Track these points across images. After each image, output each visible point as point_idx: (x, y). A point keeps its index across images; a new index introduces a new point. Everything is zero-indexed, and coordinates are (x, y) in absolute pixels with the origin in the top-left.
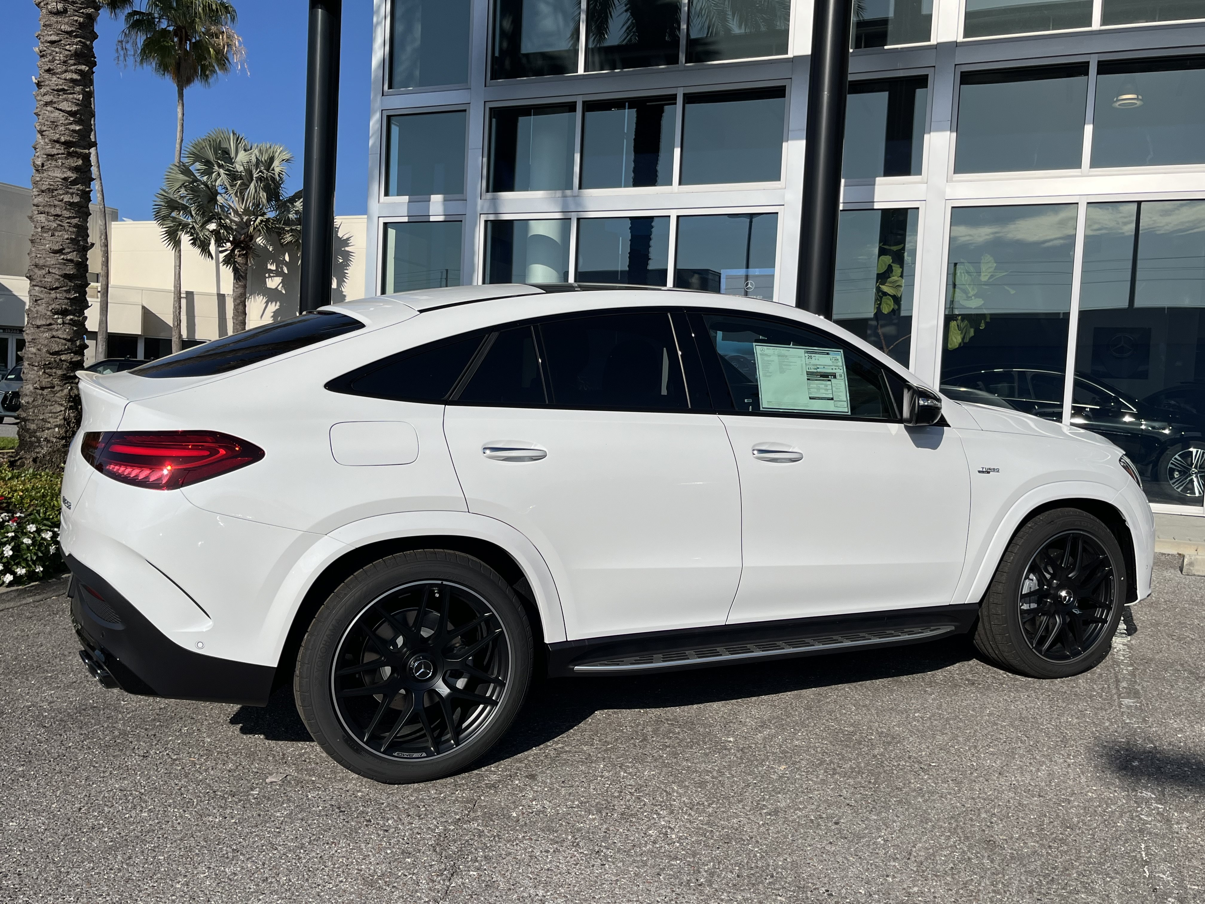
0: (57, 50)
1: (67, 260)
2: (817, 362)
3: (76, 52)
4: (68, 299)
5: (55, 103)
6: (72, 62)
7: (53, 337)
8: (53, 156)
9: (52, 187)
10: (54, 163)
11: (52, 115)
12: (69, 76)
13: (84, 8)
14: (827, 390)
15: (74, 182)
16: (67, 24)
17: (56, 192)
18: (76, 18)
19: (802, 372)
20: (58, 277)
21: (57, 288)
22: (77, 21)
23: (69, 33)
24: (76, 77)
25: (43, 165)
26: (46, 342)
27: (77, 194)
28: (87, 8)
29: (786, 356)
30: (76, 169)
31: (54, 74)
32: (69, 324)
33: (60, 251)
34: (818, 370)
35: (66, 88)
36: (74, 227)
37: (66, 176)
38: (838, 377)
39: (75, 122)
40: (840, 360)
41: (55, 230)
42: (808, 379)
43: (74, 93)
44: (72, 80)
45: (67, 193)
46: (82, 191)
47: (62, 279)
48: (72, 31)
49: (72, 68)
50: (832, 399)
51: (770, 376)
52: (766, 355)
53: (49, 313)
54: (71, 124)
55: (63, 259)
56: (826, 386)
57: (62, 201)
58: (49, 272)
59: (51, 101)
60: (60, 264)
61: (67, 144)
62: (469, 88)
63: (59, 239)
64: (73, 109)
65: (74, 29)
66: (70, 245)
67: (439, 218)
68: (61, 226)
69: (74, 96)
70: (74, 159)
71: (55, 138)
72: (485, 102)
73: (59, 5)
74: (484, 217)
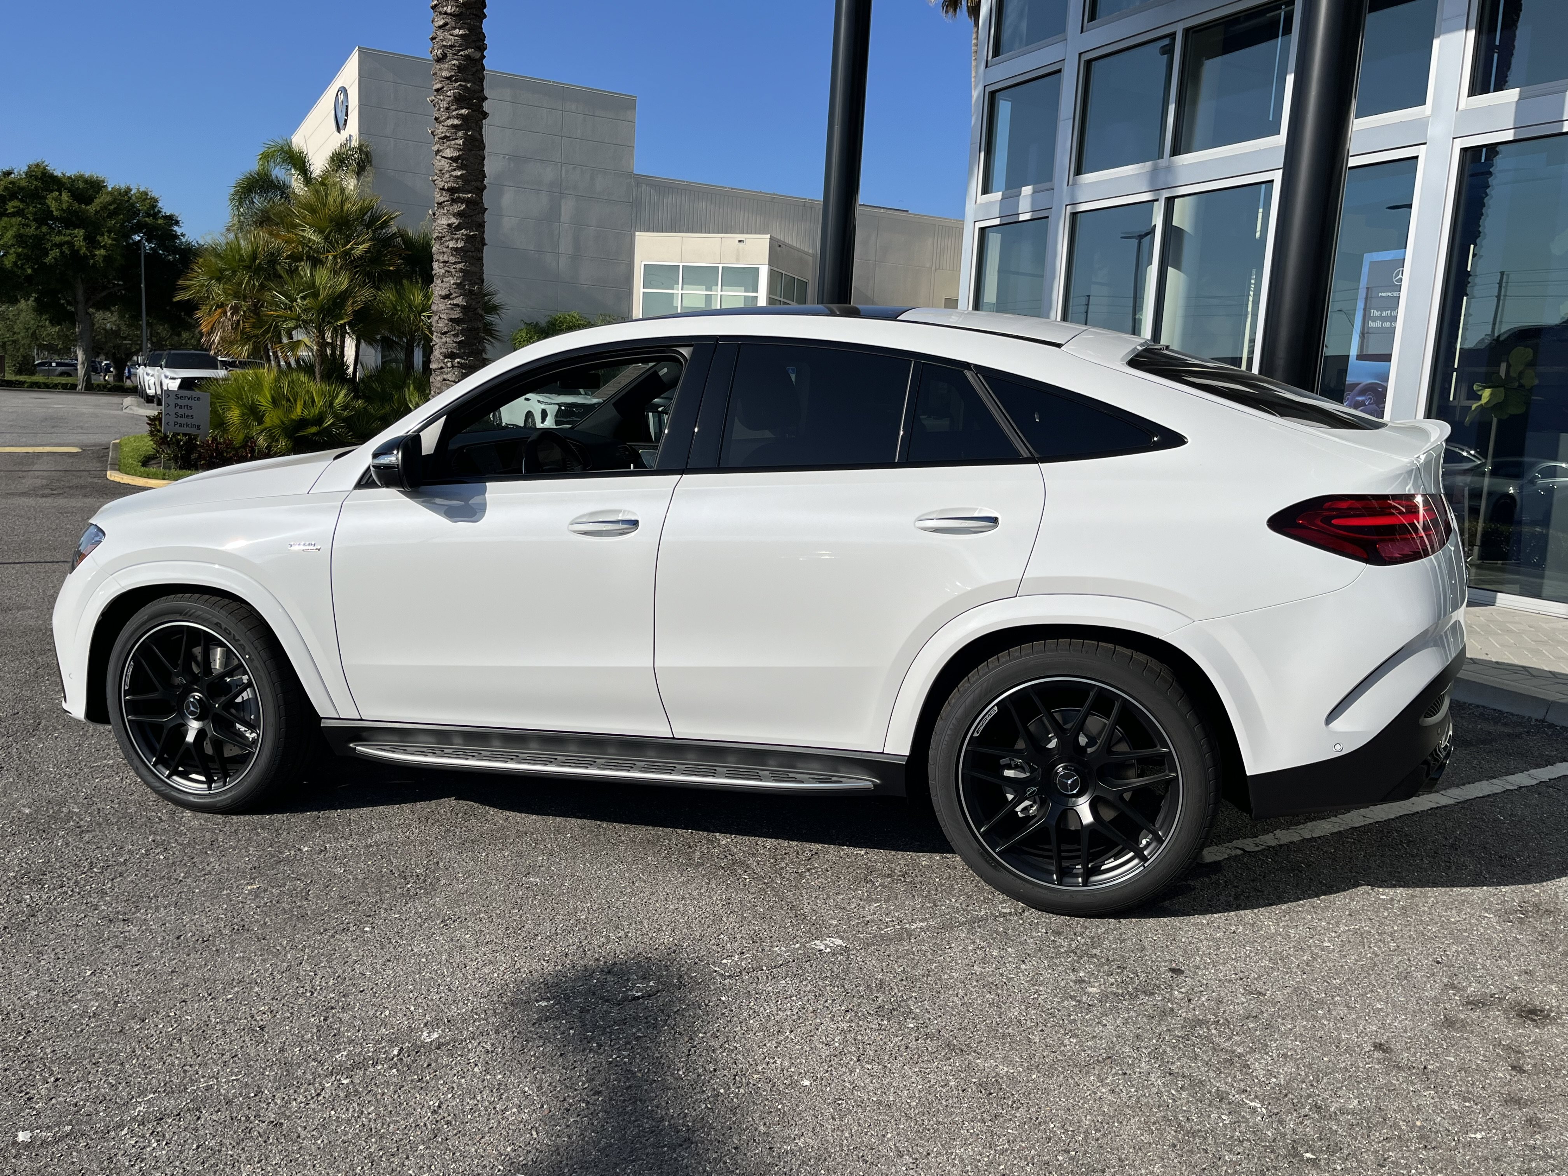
0: (442, 97)
1: (453, 305)
3: (455, 97)
4: (456, 342)
5: (441, 151)
6: (453, 107)
7: (444, 380)
8: (441, 203)
9: (440, 235)
10: (442, 211)
11: (440, 164)
12: (450, 122)
13: (462, 50)
15: (458, 228)
16: (447, 69)
17: (444, 239)
20: (447, 322)
21: (445, 333)
22: (454, 64)
23: (449, 78)
24: (456, 122)
25: (434, 214)
26: (439, 385)
27: (463, 239)
28: (466, 49)
30: (458, 215)
31: (440, 122)
32: (458, 367)
33: (447, 297)
35: (448, 135)
37: (450, 222)
39: (458, 168)
41: (444, 276)
43: (457, 139)
44: (454, 126)
45: (452, 239)
46: (467, 235)
47: (450, 323)
48: (452, 76)
49: (455, 113)
53: (441, 357)
54: (455, 170)
55: (450, 304)
57: (448, 247)
58: (440, 318)
59: (438, 150)
60: (448, 309)
61: (451, 191)
62: (1066, 39)
63: (447, 285)
64: (455, 155)
65: (453, 73)
66: (457, 290)
67: (1027, 217)
68: (449, 272)
69: (457, 141)
70: (459, 204)
71: (441, 187)
72: (1080, 54)
73: (440, 51)
74: (1071, 210)
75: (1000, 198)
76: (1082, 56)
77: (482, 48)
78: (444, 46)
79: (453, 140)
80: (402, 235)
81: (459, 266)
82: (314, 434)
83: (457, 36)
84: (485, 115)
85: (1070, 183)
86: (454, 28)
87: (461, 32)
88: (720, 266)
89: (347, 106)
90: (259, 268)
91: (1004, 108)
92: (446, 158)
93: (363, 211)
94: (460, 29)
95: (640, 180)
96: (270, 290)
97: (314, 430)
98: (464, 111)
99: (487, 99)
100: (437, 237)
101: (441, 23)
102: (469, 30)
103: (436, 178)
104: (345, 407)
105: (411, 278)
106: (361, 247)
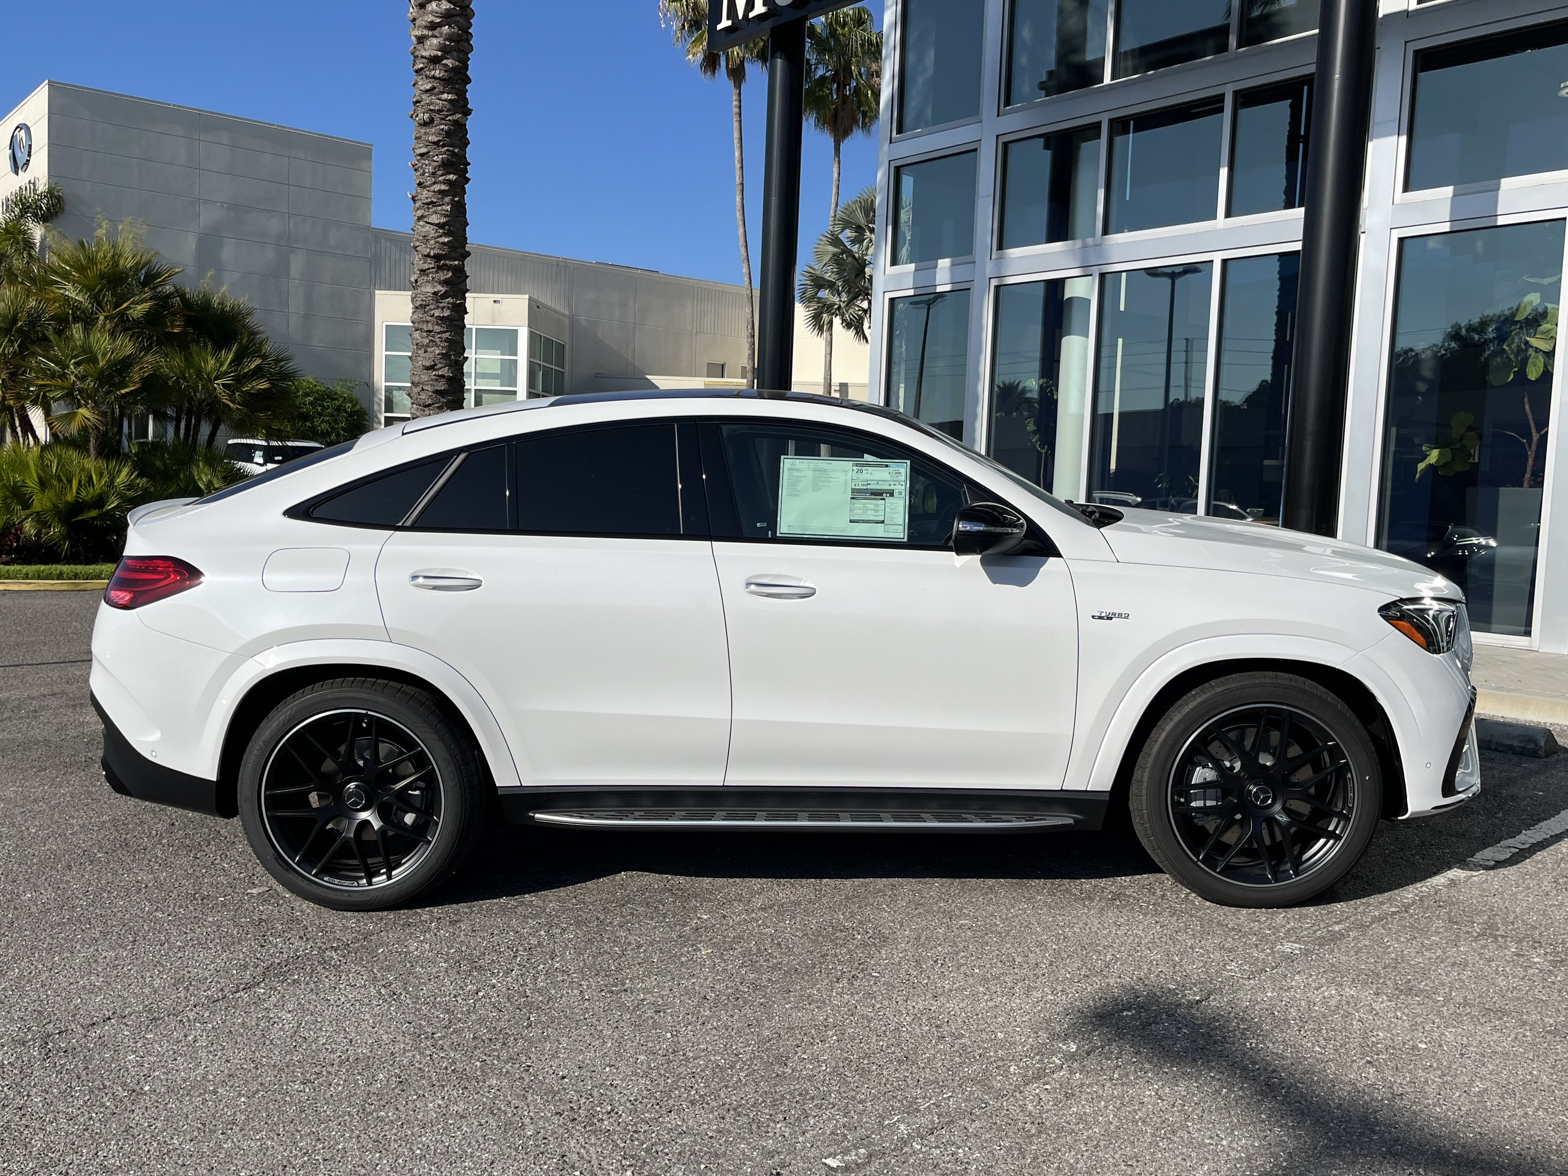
0: (427, 162)
1: (438, 376)
2: (868, 477)
3: (443, 162)
5: (426, 217)
6: (440, 173)
8: (424, 271)
9: (424, 303)
10: (426, 278)
11: (424, 230)
12: (437, 187)
13: (449, 115)
14: (877, 511)
15: (445, 296)
16: (434, 134)
17: (428, 308)
18: (442, 127)
19: (846, 489)
20: (431, 394)
21: (430, 405)
22: (443, 129)
23: (436, 143)
24: (444, 187)
25: (416, 281)
27: (448, 308)
28: (452, 114)
29: (826, 471)
30: (445, 282)
31: (425, 187)
33: (432, 368)
34: (869, 487)
35: (435, 200)
36: (446, 341)
37: (436, 290)
38: (896, 494)
39: (445, 235)
40: (903, 473)
41: (428, 346)
42: (852, 498)
43: (443, 205)
44: (440, 192)
45: (438, 307)
46: (453, 304)
47: (434, 395)
48: (439, 141)
49: (441, 178)
50: (883, 522)
51: (797, 495)
52: (798, 470)
54: (441, 236)
55: (435, 375)
56: (877, 505)
57: (433, 316)
59: (422, 216)
60: (432, 380)
61: (437, 258)
62: (981, 122)
63: (431, 355)
64: (441, 221)
65: (441, 138)
66: (442, 361)
67: (948, 288)
68: (433, 341)
69: (444, 207)
70: (445, 272)
71: (426, 253)
72: (997, 136)
73: (426, 116)
74: (994, 282)
75: (913, 269)
76: (1000, 137)
77: (467, 112)
78: (431, 110)
79: (440, 205)
81: (447, 335)
82: (94, 518)
83: (445, 100)
84: (468, 180)
85: (994, 257)
86: (443, 93)
87: (450, 97)
88: (474, 328)
89: (30, 146)
90: (20, 331)
91: (907, 182)
92: (432, 224)
94: (448, 93)
95: (379, 235)
96: (34, 354)
97: (94, 513)
98: (452, 177)
99: (469, 164)
100: (421, 305)
101: (428, 86)
102: (457, 95)
103: (417, 244)
104: (130, 486)
105: (198, 342)
106: (139, 307)
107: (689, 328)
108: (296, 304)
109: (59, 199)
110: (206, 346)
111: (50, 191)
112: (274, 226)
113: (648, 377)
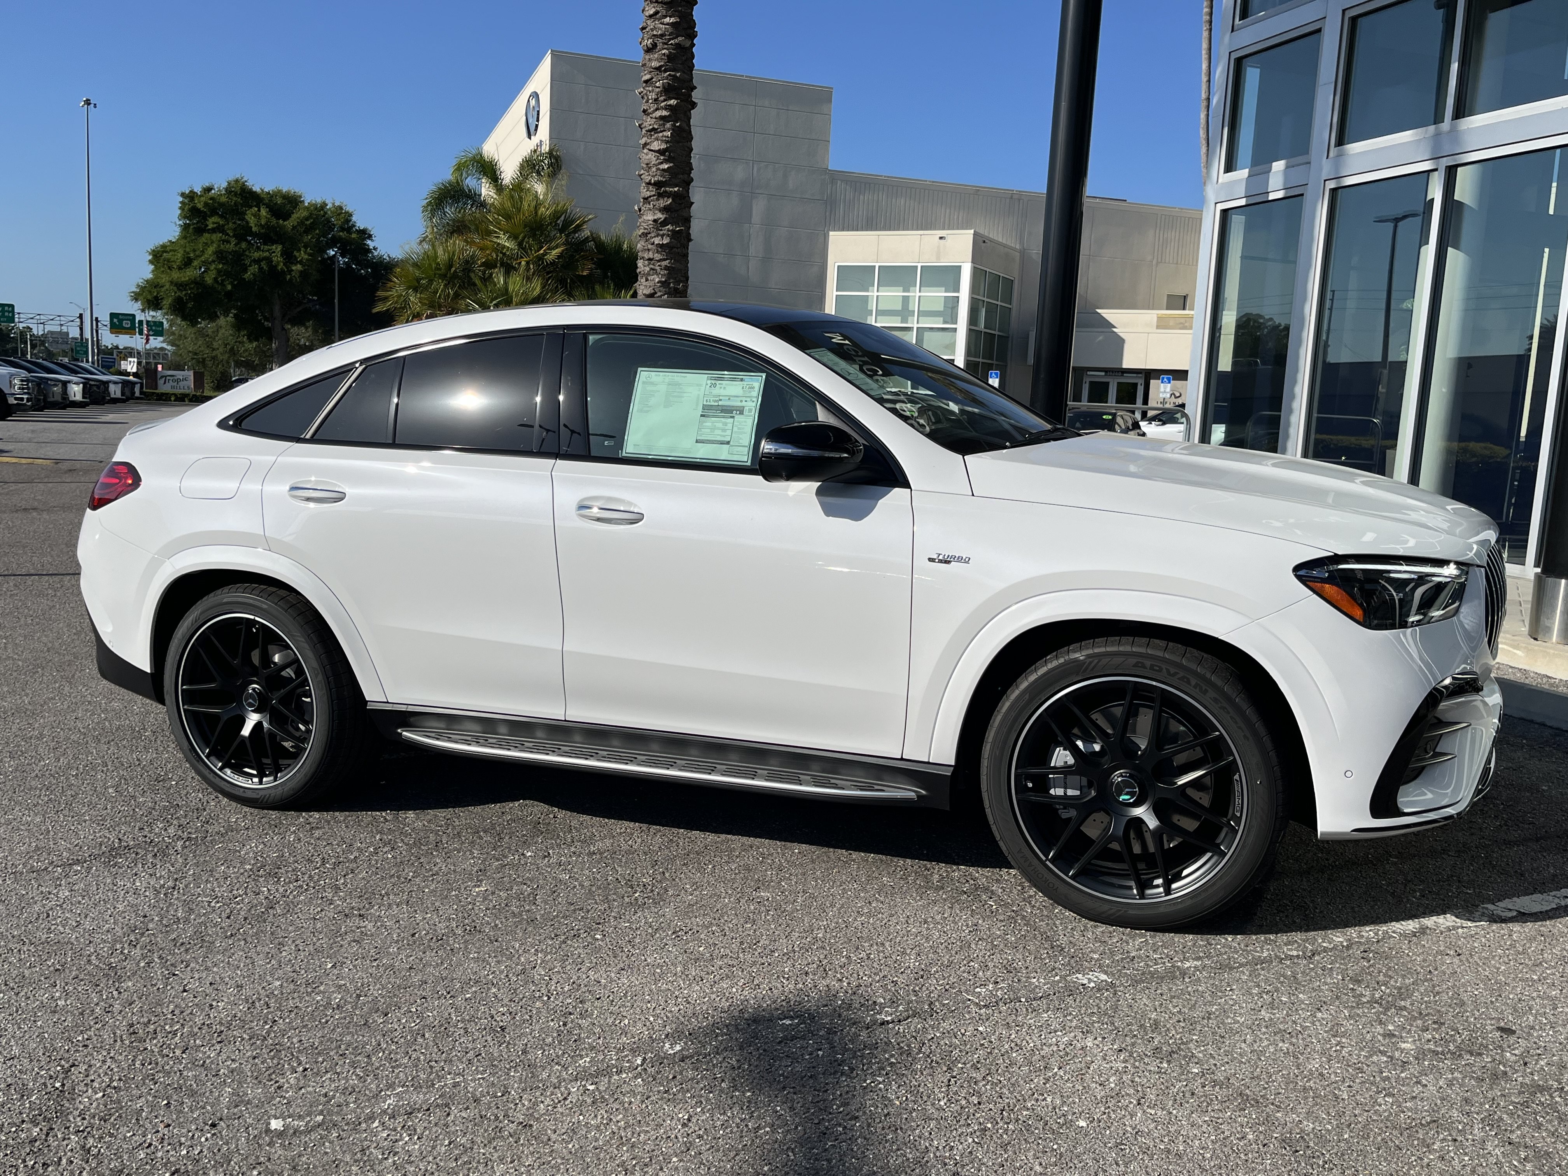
0: (650, 89)
2: (722, 392)
3: (664, 87)
5: (648, 144)
6: (662, 98)
8: (647, 199)
9: (646, 231)
10: (648, 206)
11: (647, 157)
12: (658, 114)
13: (672, 39)
14: (724, 430)
15: (664, 223)
16: (657, 60)
17: (649, 236)
18: (663, 52)
19: (697, 405)
22: (664, 54)
23: (658, 69)
24: (665, 113)
25: (640, 210)
27: (668, 235)
28: (676, 38)
29: (680, 384)
30: (664, 210)
31: (648, 115)
33: (652, 295)
34: (720, 403)
35: (656, 127)
36: (665, 269)
37: (656, 217)
38: (746, 412)
39: (666, 161)
40: (757, 389)
41: (648, 274)
42: (702, 416)
43: (665, 131)
44: (662, 118)
45: (658, 235)
46: (672, 231)
48: (661, 66)
49: (663, 104)
50: (728, 443)
51: (647, 412)
52: (652, 383)
54: (662, 163)
56: (726, 424)
57: (653, 244)
61: (658, 185)
63: (652, 283)
64: (662, 147)
65: (663, 63)
66: (662, 288)
67: (1280, 194)
68: (653, 269)
69: (665, 133)
70: (666, 199)
71: (647, 181)
72: (1344, 11)
73: (650, 41)
74: (1332, 185)
75: (1247, 175)
76: (1347, 12)
77: (692, 35)
78: (654, 35)
79: (661, 132)
80: (595, 238)
81: (666, 263)
83: (667, 24)
85: (1331, 155)
86: (665, 17)
87: (672, 20)
88: (919, 265)
89: (538, 112)
90: (455, 276)
91: (1252, 76)
92: (654, 151)
93: (556, 215)
94: (670, 17)
95: (835, 177)
96: (464, 298)
98: (673, 102)
100: (643, 233)
101: (652, 12)
102: (679, 18)
103: (642, 172)
105: (602, 283)
106: (554, 252)
107: (1149, 258)
108: (756, 248)
109: (557, 158)
110: (609, 287)
111: (550, 153)
112: (740, 173)
113: (1099, 311)
